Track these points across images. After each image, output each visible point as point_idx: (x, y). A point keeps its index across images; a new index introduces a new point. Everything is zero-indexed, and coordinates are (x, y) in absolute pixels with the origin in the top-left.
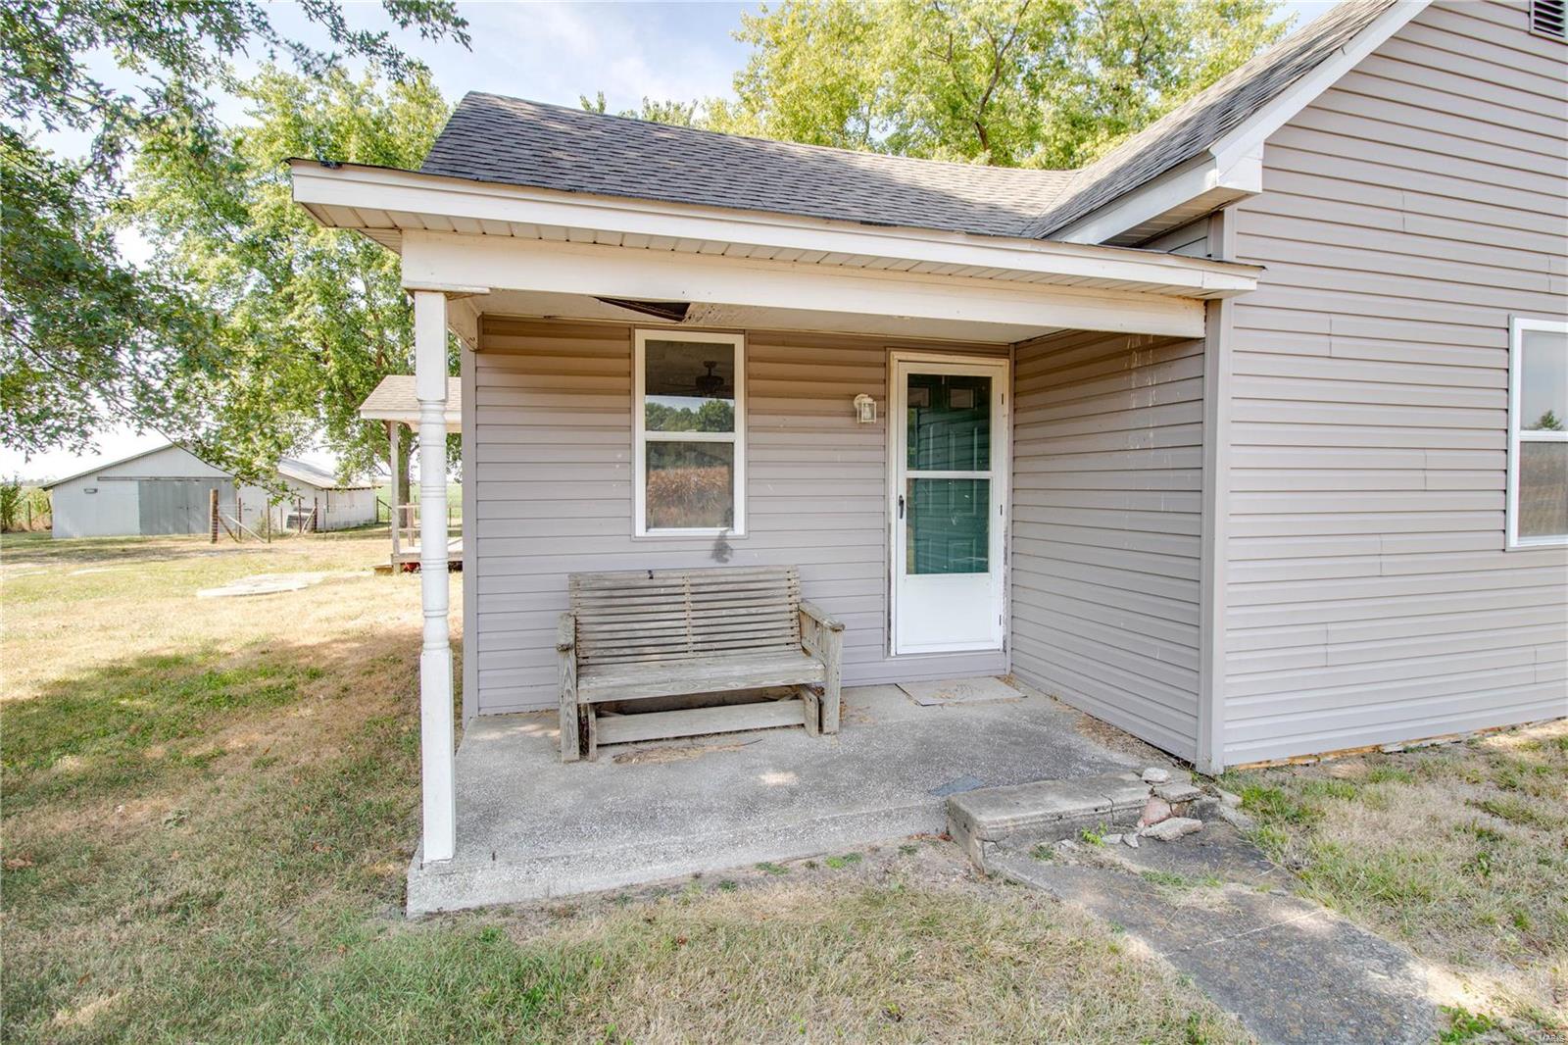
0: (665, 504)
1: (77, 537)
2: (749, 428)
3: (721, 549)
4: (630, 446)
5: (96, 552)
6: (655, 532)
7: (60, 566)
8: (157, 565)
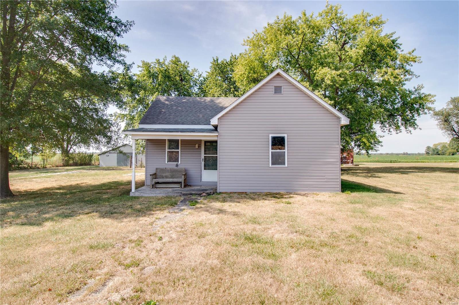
0: (170, 160)
1: (104, 166)
2: (181, 149)
3: (177, 165)
4: (165, 152)
5: (108, 169)
6: (168, 163)
7: (102, 171)
8: (118, 171)
